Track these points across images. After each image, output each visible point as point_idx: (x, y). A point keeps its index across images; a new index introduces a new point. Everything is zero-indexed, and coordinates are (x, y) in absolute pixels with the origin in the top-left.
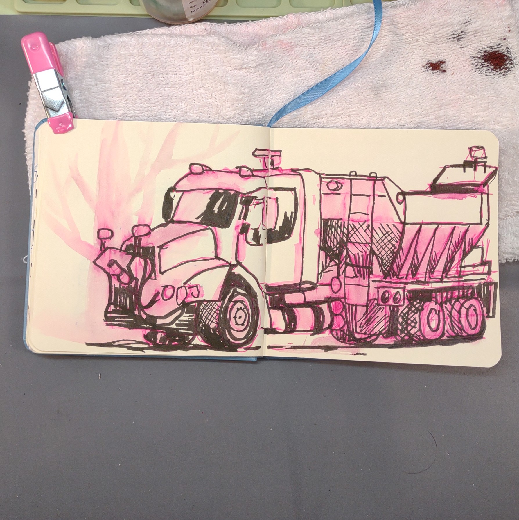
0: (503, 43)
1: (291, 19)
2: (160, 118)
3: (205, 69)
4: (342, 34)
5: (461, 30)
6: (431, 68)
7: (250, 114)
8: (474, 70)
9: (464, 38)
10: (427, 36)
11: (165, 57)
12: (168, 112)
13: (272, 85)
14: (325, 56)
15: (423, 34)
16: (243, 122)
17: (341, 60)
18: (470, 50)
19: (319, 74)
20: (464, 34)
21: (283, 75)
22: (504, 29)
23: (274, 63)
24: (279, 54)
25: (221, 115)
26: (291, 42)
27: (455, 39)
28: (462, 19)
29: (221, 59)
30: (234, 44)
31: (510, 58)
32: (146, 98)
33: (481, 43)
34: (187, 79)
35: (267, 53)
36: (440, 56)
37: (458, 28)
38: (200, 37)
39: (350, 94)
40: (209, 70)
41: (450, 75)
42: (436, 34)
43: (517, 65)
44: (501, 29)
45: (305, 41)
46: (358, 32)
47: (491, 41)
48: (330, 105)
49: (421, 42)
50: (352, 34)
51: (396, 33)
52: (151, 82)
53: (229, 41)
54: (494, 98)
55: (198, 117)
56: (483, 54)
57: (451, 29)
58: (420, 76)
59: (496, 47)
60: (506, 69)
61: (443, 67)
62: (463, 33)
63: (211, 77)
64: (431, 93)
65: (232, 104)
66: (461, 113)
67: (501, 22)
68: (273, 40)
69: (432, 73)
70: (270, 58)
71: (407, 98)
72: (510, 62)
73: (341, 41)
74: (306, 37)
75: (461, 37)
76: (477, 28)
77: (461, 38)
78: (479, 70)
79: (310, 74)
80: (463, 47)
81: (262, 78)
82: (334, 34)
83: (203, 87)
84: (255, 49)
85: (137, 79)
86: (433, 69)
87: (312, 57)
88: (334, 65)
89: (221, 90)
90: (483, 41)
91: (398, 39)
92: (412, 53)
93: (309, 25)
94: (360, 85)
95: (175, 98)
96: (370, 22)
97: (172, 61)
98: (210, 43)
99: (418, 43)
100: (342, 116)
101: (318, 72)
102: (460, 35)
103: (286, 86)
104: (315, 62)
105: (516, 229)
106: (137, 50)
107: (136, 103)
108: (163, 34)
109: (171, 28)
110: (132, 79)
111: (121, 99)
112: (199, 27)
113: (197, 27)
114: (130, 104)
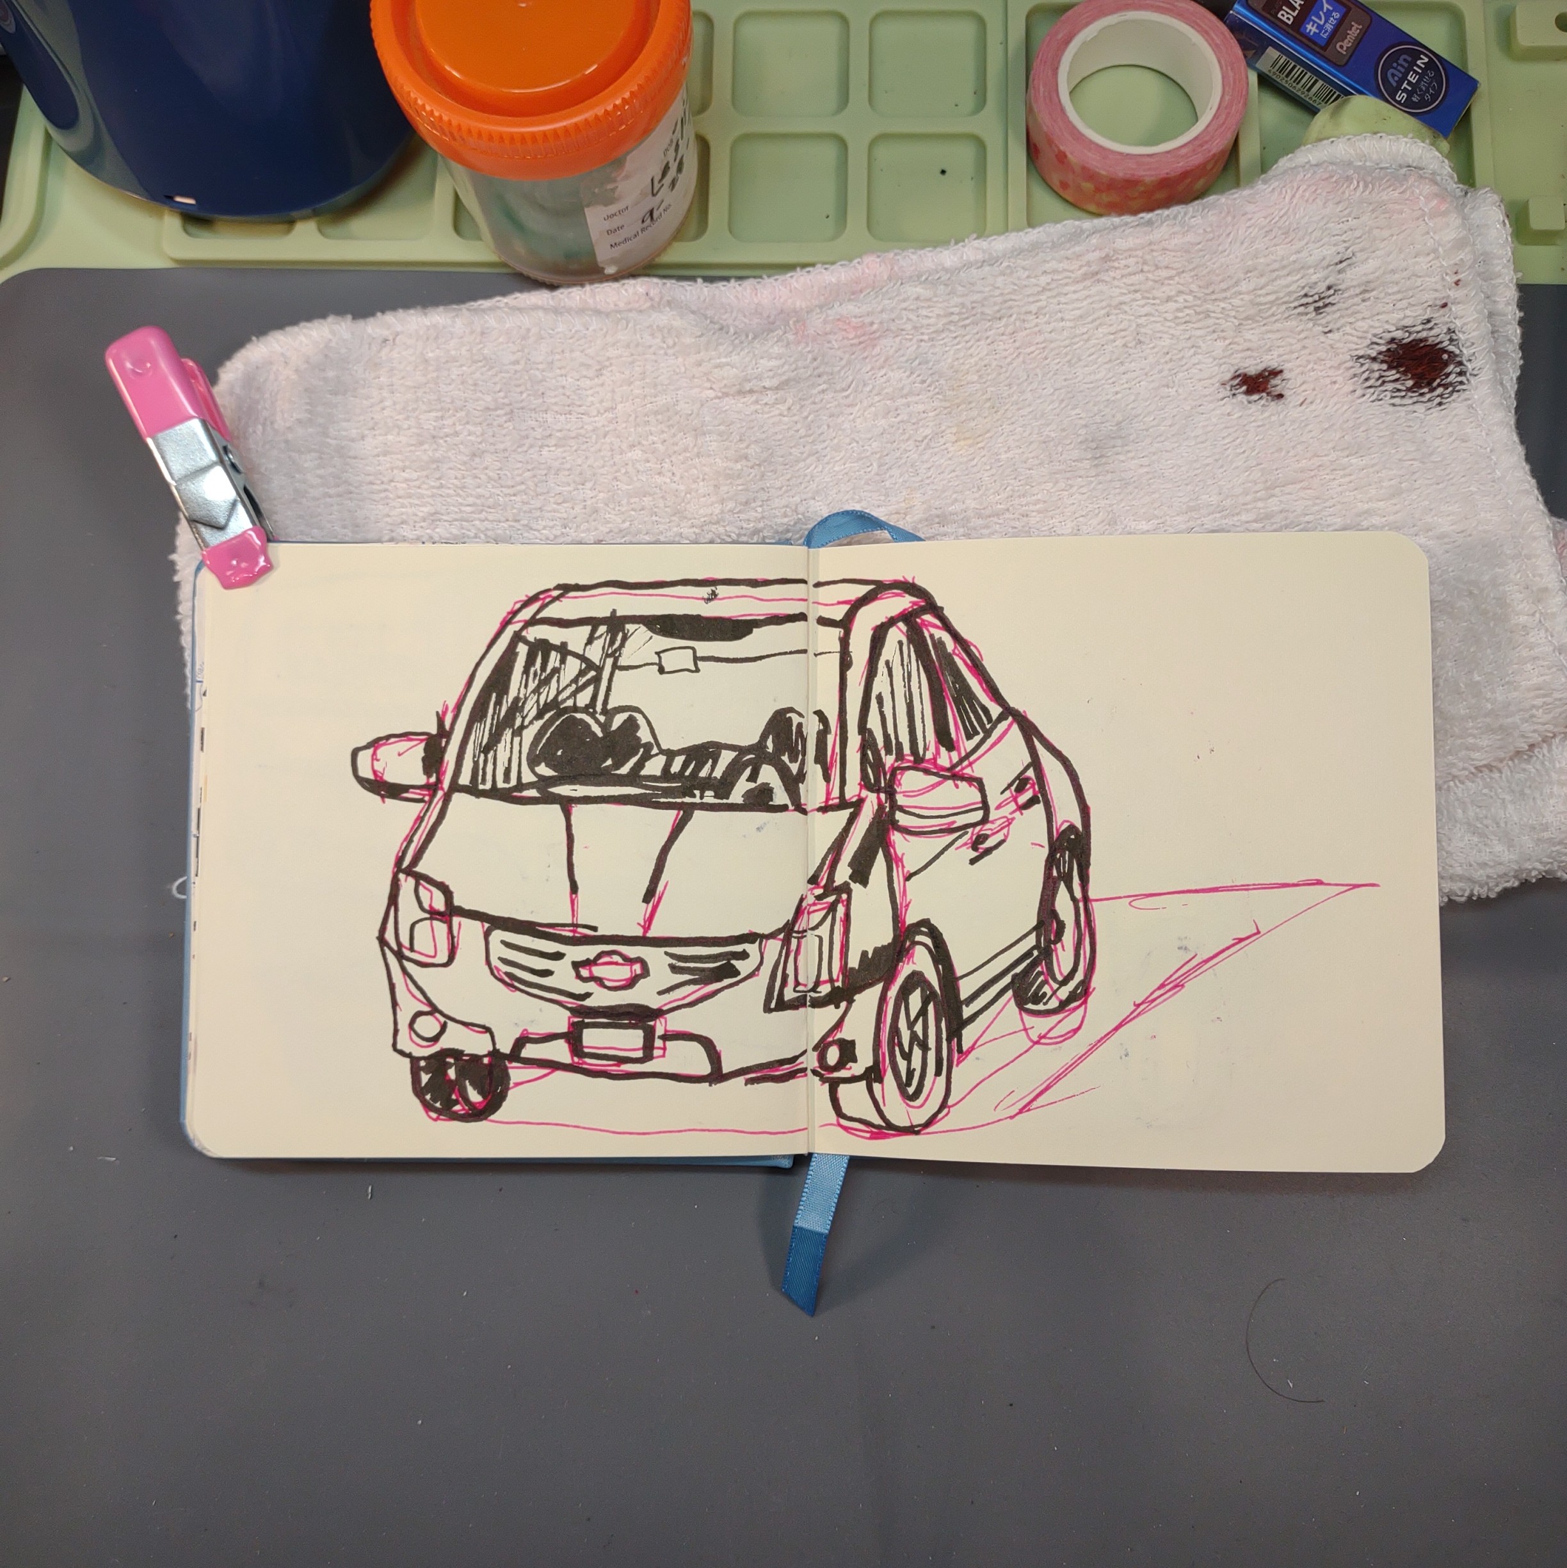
0: (1441, 317)
1: (871, 266)
2: (526, 525)
3: (645, 396)
4: (1006, 301)
5: (1327, 283)
6: (1244, 388)
7: (763, 511)
8: (1359, 392)
9: (1334, 304)
10: (1236, 302)
11: (541, 367)
12: (549, 509)
13: (822, 438)
14: (961, 361)
15: (1224, 295)
16: (745, 535)
17: (1004, 369)
18: (1350, 338)
19: (945, 408)
20: (1334, 294)
21: (850, 410)
22: (1443, 279)
23: (825, 378)
24: (839, 353)
25: (686, 518)
26: (872, 324)
27: (1311, 308)
28: (1329, 253)
29: (686, 369)
30: (721, 329)
31: (1458, 359)
32: (491, 474)
33: (1380, 317)
34: (599, 425)
35: (809, 352)
36: (1270, 357)
37: (1318, 279)
38: (631, 315)
39: (1028, 459)
40: (657, 399)
41: (1295, 407)
42: (1260, 296)
43: (1475, 375)
44: (1433, 280)
45: (908, 319)
46: (1048, 294)
47: (1408, 312)
48: (974, 487)
49: (1218, 319)
50: (1031, 299)
51: (1151, 296)
52: (504, 432)
53: (708, 321)
54: (1416, 464)
55: (627, 524)
56: (1384, 348)
57: (1298, 280)
58: (1214, 410)
59: (1419, 328)
60: (1446, 386)
61: (1276, 386)
62: (1332, 292)
63: (660, 417)
64: (1244, 452)
65: (716, 486)
66: (1327, 504)
67: (1433, 260)
68: (824, 316)
69: (1246, 403)
70: (815, 364)
71: (1180, 467)
72: (1458, 370)
73: (1004, 321)
74: (912, 307)
75: (1327, 301)
76: (1371, 277)
77: (1326, 306)
78: (1372, 390)
79: (921, 407)
80: (1330, 331)
81: (796, 418)
82: (985, 299)
83: (639, 443)
84: (775, 339)
85: (468, 423)
86: (1249, 392)
87: (927, 362)
88: (985, 383)
89: (686, 450)
90: (1384, 312)
91: (1157, 310)
92: (1192, 351)
93: (918, 278)
94: (1053, 435)
95: (567, 473)
96: (1081, 267)
97: (560, 379)
98: (658, 326)
99: (1210, 322)
100: (1007, 515)
101: (941, 400)
102: (1324, 298)
103: (857, 439)
104: (936, 377)
105: (1476, 813)
106: (468, 348)
107: (464, 487)
108: (536, 308)
109: (557, 293)
110: (454, 424)
111: (427, 476)
112: (631, 290)
113: (626, 290)
114: (449, 488)
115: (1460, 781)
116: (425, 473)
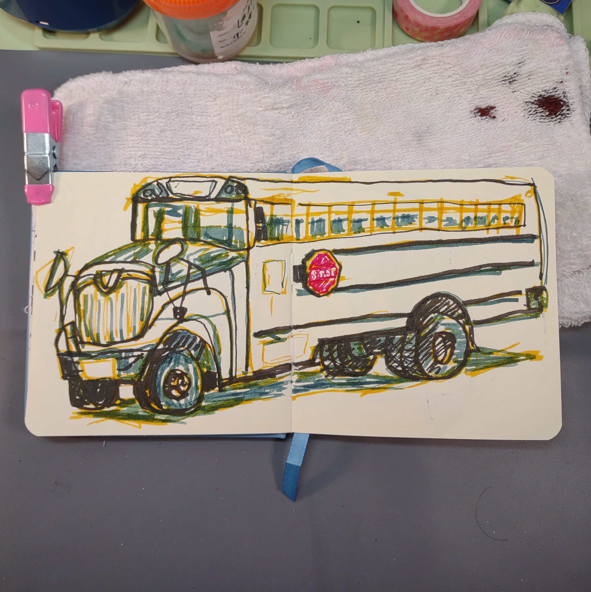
0: (560, 86)
1: (328, 60)
2: (183, 161)
3: (233, 109)
4: (383, 76)
5: (514, 72)
6: (480, 114)
7: (281, 157)
8: (527, 116)
9: (517, 80)
10: (477, 78)
11: (191, 96)
12: (192, 155)
13: (306, 129)
14: (364, 99)
15: (472, 75)
16: (273, 167)
17: (382, 103)
18: (523, 94)
19: (357, 118)
20: (517, 76)
21: (318, 118)
22: (561, 71)
23: (308, 104)
24: (314, 94)
25: (249, 160)
26: (328, 83)
27: (507, 82)
28: (515, 59)
29: (251, 99)
30: (266, 83)
31: (567, 104)
32: (169, 139)
33: (535, 86)
34: (214, 121)
35: (302, 93)
36: (490, 101)
37: (510, 70)
38: (229, 76)
39: (390, 140)
40: (238, 111)
41: (500, 122)
42: (486, 76)
43: (574, 111)
44: (557, 71)
45: (343, 81)
46: (400, 73)
47: (547, 85)
48: (368, 150)
49: (469, 85)
50: (393, 75)
51: (442, 75)
52: (175, 122)
53: (261, 80)
54: (550, 146)
55: (225, 162)
56: (537, 99)
57: (502, 70)
58: (467, 122)
59: (551, 91)
60: (562, 115)
61: (493, 113)
62: (516, 75)
63: (239, 118)
64: (479, 139)
65: (261, 147)
66: (514, 161)
67: (557, 63)
68: (308, 79)
69: (480, 120)
70: (304, 98)
71: (453, 145)
72: (567, 108)
73: (382, 83)
74: (344, 77)
75: (514, 79)
76: (532, 70)
77: (513, 81)
78: (532, 116)
79: (347, 118)
80: (515, 91)
81: (295, 120)
82: (374, 74)
83: (231, 129)
84: (288, 87)
85: (160, 118)
86: (481, 115)
87: (350, 99)
88: (374, 108)
89: (249, 132)
90: (537, 84)
91: (444, 81)
92: (459, 98)
93: (347, 65)
94: (401, 130)
95: (200, 140)
96: (414, 62)
97: (199, 101)
98: (240, 81)
99: (466, 86)
100: (382, 162)
101: (356, 115)
102: (512, 78)
103: (320, 129)
104: (354, 105)
105: (573, 291)
106: (161, 87)
107: (157, 144)
108: (189, 72)
109: (199, 66)
110: (154, 118)
111: (142, 139)
112: (229, 66)
113: (227, 66)
114: (151, 144)
115: (566, 277)
116: (140, 138)
